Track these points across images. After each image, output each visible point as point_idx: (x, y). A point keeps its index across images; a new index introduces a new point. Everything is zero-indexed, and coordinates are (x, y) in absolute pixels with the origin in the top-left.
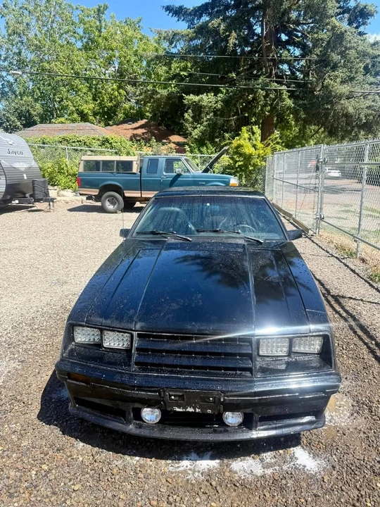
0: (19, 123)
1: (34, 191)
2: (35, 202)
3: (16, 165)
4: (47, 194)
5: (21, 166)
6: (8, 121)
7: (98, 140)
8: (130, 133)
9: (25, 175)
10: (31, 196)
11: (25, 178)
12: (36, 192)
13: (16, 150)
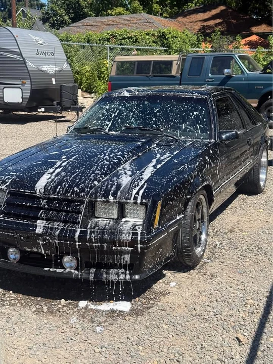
0: (66, 18)
1: (61, 97)
2: (61, 110)
3: (45, 68)
4: (76, 102)
5: (50, 69)
6: (55, 16)
7: (153, 35)
8: (198, 26)
9: (53, 80)
10: (58, 104)
11: (54, 83)
12: (64, 99)
13: (45, 50)
